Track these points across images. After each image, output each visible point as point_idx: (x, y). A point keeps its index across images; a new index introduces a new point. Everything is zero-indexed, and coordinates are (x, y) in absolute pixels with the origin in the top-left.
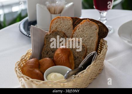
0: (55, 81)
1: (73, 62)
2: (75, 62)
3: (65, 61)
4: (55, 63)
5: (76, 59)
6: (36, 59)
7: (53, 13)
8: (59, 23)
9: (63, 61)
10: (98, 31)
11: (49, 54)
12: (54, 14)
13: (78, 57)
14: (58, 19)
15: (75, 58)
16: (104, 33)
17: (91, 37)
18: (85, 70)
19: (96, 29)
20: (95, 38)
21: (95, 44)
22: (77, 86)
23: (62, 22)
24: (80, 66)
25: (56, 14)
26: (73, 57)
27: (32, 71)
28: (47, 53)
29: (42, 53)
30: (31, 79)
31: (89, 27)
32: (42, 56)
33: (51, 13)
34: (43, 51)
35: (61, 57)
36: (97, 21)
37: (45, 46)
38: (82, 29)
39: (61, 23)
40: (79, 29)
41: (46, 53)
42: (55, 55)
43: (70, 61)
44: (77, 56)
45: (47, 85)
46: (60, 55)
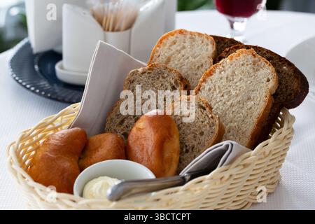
5: (187, 151)
7: (110, 29)
10: (272, 84)
12: (113, 30)
13: (193, 148)
16: (290, 95)
18: (181, 188)
19: (268, 80)
20: (259, 104)
21: (255, 120)
25: (118, 30)
26: (176, 143)
43: (167, 155)
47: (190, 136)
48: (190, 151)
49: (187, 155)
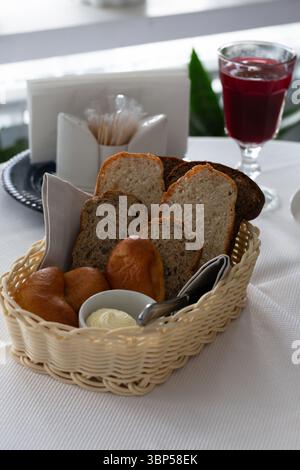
0: (111, 331)
1: (162, 281)
2: (167, 283)
3: (138, 280)
4: (109, 282)
5: (170, 274)
6: (56, 268)
7: (106, 142)
8: (125, 172)
9: (134, 276)
10: (234, 197)
11: (92, 256)
12: (108, 144)
13: (175, 269)
14: (122, 159)
15: (168, 272)
16: (251, 206)
17: (214, 214)
18: (195, 305)
19: (230, 194)
20: (227, 219)
21: (226, 235)
22: (171, 346)
23: (132, 167)
24: (181, 293)
25: (114, 145)
26: (160, 267)
27: (46, 301)
28: (88, 255)
29: (74, 253)
30: (43, 322)
31: (211, 186)
32: (74, 262)
33: (101, 142)
34: (77, 249)
35: (127, 265)
36: (233, 170)
37: (82, 235)
38: (189, 190)
39: (130, 172)
40: (181, 191)
41: (86, 253)
42: (112, 259)
43: (154, 279)
44: (173, 264)
45: (88, 340)
46: (125, 260)
47: (171, 258)
48: (173, 273)
49: (171, 277)
